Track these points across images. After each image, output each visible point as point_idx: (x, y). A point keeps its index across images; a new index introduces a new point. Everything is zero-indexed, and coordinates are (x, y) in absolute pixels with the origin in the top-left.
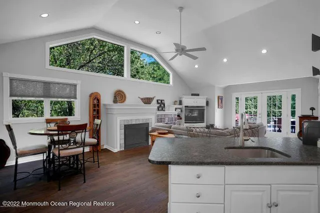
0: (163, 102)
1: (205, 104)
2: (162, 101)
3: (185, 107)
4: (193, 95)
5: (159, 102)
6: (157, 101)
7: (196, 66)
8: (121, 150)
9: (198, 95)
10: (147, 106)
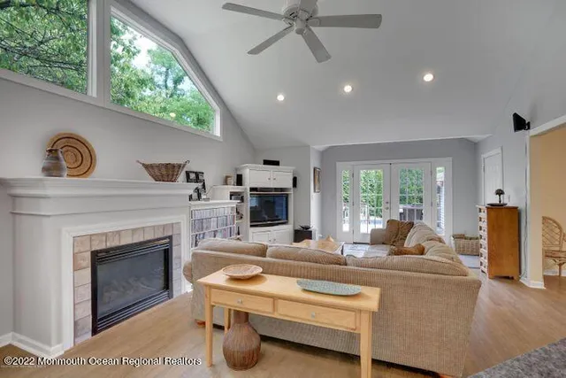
0: (200, 177)
1: (289, 184)
2: (197, 174)
3: (252, 189)
4: (267, 162)
5: (193, 176)
6: (188, 174)
7: (281, 98)
8: (80, 340)
9: (277, 163)
10: (164, 188)
